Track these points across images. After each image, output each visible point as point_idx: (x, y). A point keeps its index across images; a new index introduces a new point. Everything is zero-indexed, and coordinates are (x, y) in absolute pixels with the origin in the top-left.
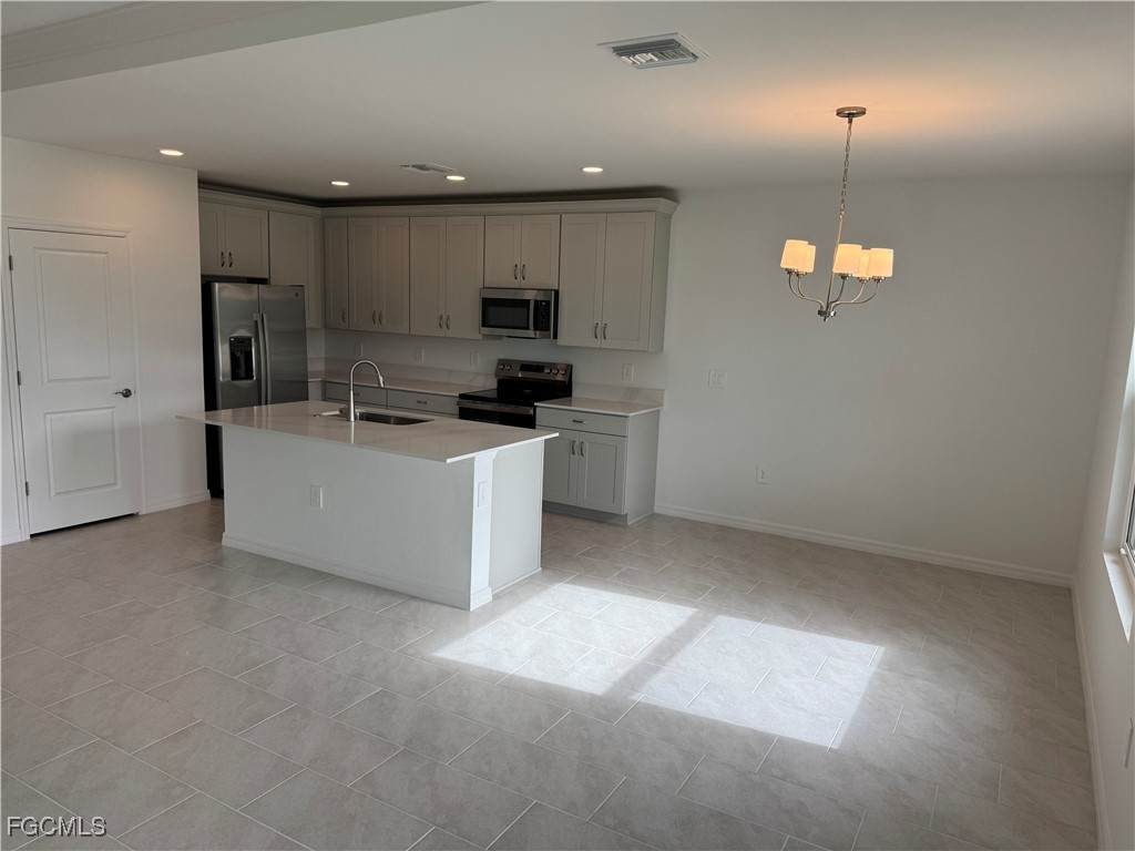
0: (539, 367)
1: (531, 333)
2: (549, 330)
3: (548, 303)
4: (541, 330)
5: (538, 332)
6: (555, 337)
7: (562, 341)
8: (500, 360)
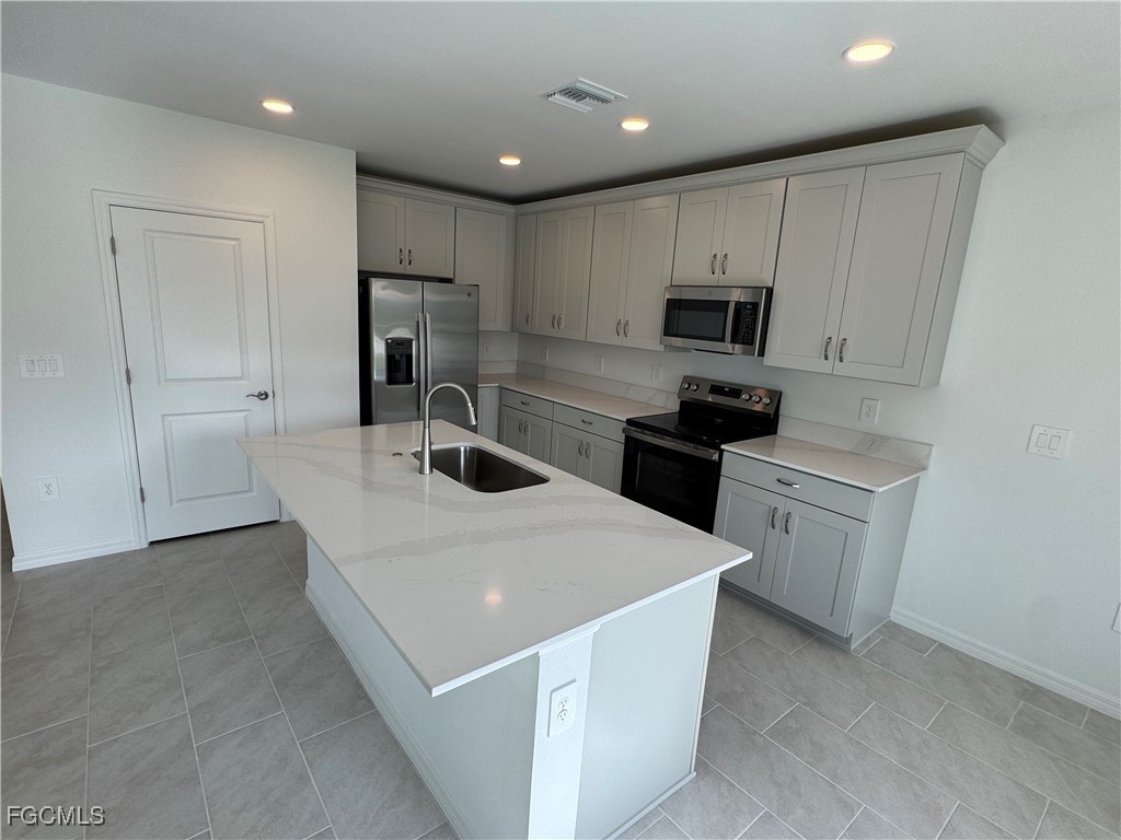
0: (735, 392)
1: (728, 346)
2: (752, 343)
3: (755, 306)
4: (743, 343)
5: (737, 346)
6: (762, 353)
7: (769, 360)
8: (685, 377)
